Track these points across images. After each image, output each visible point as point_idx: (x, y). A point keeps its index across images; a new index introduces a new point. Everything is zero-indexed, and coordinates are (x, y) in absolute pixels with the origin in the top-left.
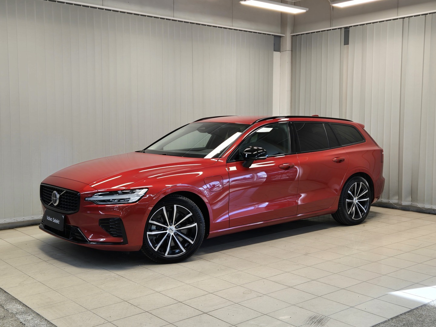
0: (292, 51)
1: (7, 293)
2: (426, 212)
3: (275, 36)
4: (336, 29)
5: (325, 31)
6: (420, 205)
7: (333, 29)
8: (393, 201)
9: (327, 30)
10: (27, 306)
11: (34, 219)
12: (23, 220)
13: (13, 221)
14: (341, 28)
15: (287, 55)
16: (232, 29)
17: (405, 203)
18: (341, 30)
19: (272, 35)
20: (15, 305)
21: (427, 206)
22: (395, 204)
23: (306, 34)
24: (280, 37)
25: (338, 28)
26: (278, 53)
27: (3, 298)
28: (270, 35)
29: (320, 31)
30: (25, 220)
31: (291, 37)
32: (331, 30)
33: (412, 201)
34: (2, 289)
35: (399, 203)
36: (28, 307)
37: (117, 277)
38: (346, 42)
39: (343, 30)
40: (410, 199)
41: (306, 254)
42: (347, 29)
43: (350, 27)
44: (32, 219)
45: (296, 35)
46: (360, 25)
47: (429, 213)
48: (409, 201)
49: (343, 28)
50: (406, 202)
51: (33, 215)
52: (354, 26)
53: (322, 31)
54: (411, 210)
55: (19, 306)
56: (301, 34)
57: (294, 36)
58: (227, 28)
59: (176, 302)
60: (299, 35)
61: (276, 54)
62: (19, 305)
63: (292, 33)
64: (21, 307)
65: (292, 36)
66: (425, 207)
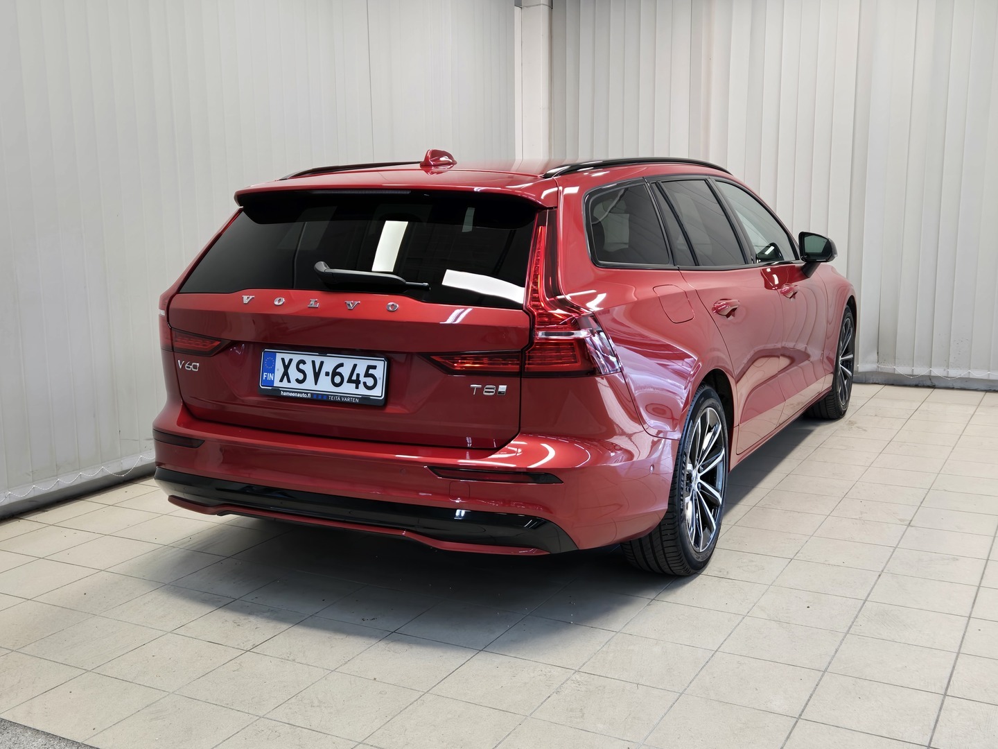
0: (550, 7)
6: (902, 370)
15: (541, 16)
17: (863, 367)
21: (920, 370)
26: (519, 9)
33: (878, 362)
48: (873, 363)
50: (865, 365)
66: (915, 373)
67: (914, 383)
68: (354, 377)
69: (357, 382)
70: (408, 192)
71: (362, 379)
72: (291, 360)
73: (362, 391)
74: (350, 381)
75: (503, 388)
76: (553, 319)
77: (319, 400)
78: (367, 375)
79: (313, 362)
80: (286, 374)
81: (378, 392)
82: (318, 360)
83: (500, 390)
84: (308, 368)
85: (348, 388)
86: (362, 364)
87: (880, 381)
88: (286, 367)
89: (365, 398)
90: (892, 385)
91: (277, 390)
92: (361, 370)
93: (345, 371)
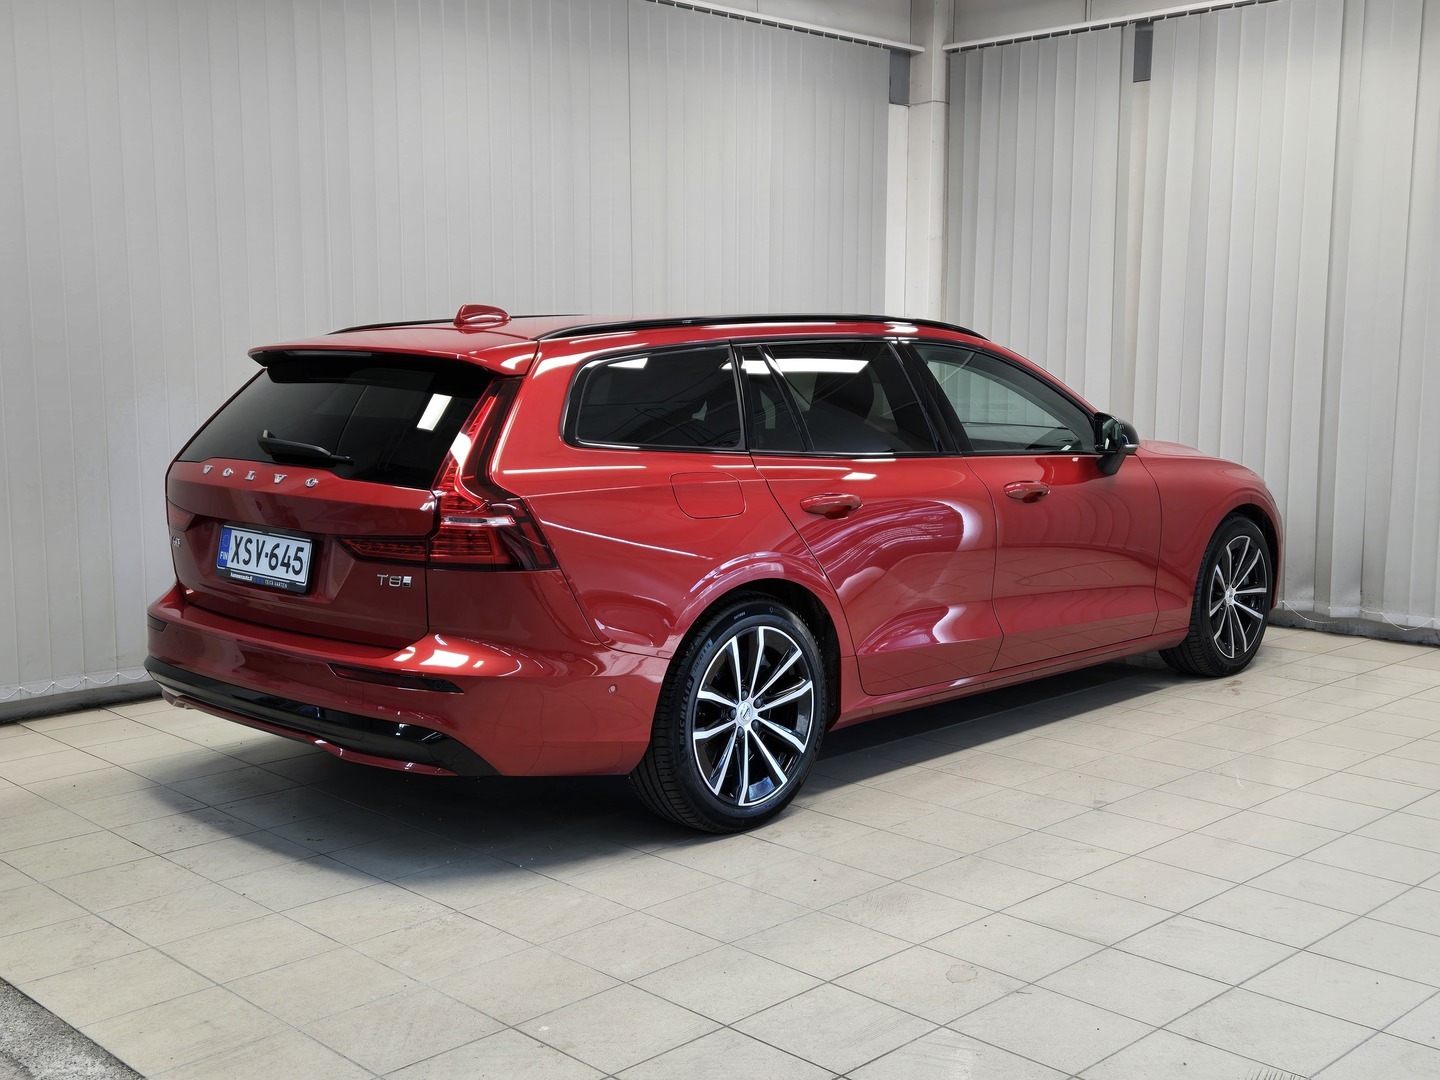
0: (948, 103)
1: (35, 1002)
2: (1407, 638)
3: (894, 51)
4: (1106, 27)
5: (1066, 33)
6: (1391, 617)
7: (1093, 29)
8: (1295, 602)
9: (1074, 32)
10: (123, 1064)
11: (90, 687)
12: (49, 693)
13: (17, 698)
14: (1123, 24)
15: (931, 117)
16: (757, 21)
17: (1338, 610)
18: (1122, 30)
19: (885, 47)
20: (75, 1058)
21: (1418, 620)
22: (1305, 613)
23: (999, 44)
24: (908, 54)
25: (1114, 25)
26: (903, 108)
27: (21, 1027)
28: (877, 45)
29: (1047, 36)
30: (57, 691)
31: (944, 55)
32: (1086, 30)
33: (1361, 604)
34: (8, 984)
35: (1317, 611)
36: (129, 1068)
37: (450, 918)
38: (1142, 73)
39: (1131, 30)
40: (1356, 596)
41: (1099, 807)
42: (1144, 27)
43: (1154, 19)
44: (82, 687)
45: (964, 49)
46: (1192, 13)
47: (1420, 643)
48: (1353, 605)
49: (1131, 22)
50: (1341, 608)
51: (85, 673)
52: (1170, 16)
53: (1054, 35)
54: (1356, 632)
55: (93, 1065)
56: (981, 47)
57: (955, 51)
58: (742, 18)
59: (708, 1026)
60: (974, 47)
61: (897, 113)
62: (89, 1061)
63: (946, 42)
64: (99, 1069)
65: (949, 52)
66: (1411, 624)
67: (1417, 639)
68: (286, 561)
69: (287, 565)
70: (370, 355)
71: (292, 562)
72: (242, 538)
73: (291, 576)
74: (283, 564)
75: (407, 579)
76: (463, 504)
77: (259, 584)
78: (297, 558)
79: (258, 541)
80: (236, 554)
81: (302, 578)
82: (262, 538)
83: (404, 581)
84: (252, 547)
85: (280, 572)
86: (294, 545)
87: (1367, 633)
88: (238, 546)
89: (292, 583)
90: (1386, 639)
91: (229, 570)
92: (292, 553)
93: (280, 552)
